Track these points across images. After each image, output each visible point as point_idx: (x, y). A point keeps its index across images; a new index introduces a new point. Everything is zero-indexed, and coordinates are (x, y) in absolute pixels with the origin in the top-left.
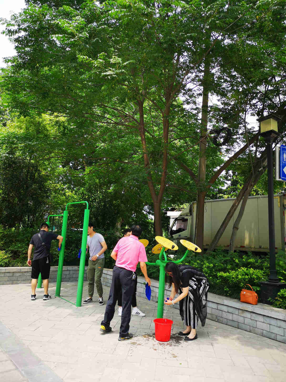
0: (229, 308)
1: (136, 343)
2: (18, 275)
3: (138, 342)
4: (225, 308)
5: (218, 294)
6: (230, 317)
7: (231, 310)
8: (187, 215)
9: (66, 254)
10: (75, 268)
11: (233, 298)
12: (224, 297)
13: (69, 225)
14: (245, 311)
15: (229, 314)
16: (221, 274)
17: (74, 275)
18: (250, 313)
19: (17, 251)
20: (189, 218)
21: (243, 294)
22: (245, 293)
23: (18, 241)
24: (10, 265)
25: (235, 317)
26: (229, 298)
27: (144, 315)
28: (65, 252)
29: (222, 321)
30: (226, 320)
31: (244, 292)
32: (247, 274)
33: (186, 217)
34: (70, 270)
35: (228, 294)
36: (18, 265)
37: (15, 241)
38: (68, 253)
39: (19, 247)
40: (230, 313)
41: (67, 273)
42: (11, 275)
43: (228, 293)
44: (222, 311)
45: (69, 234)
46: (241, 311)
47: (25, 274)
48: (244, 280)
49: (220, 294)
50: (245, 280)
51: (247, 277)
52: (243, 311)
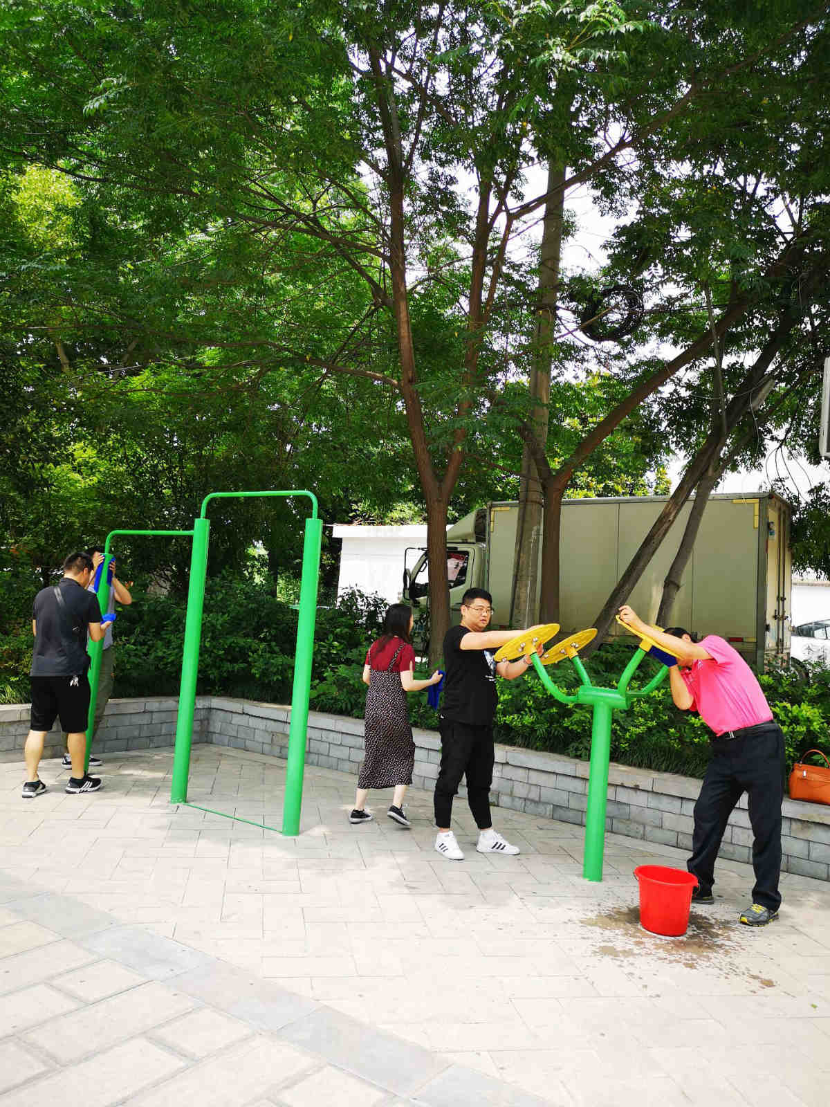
1: (613, 949)
8: (465, 542)
10: (168, 703)
14: (813, 825)
17: (164, 726)
20: (473, 549)
21: (800, 779)
27: (515, 850)
29: (733, 854)
31: (801, 772)
33: (461, 547)
34: (152, 712)
41: (145, 719)
46: (799, 825)
50: (792, 738)
51: (798, 728)
52: (805, 825)
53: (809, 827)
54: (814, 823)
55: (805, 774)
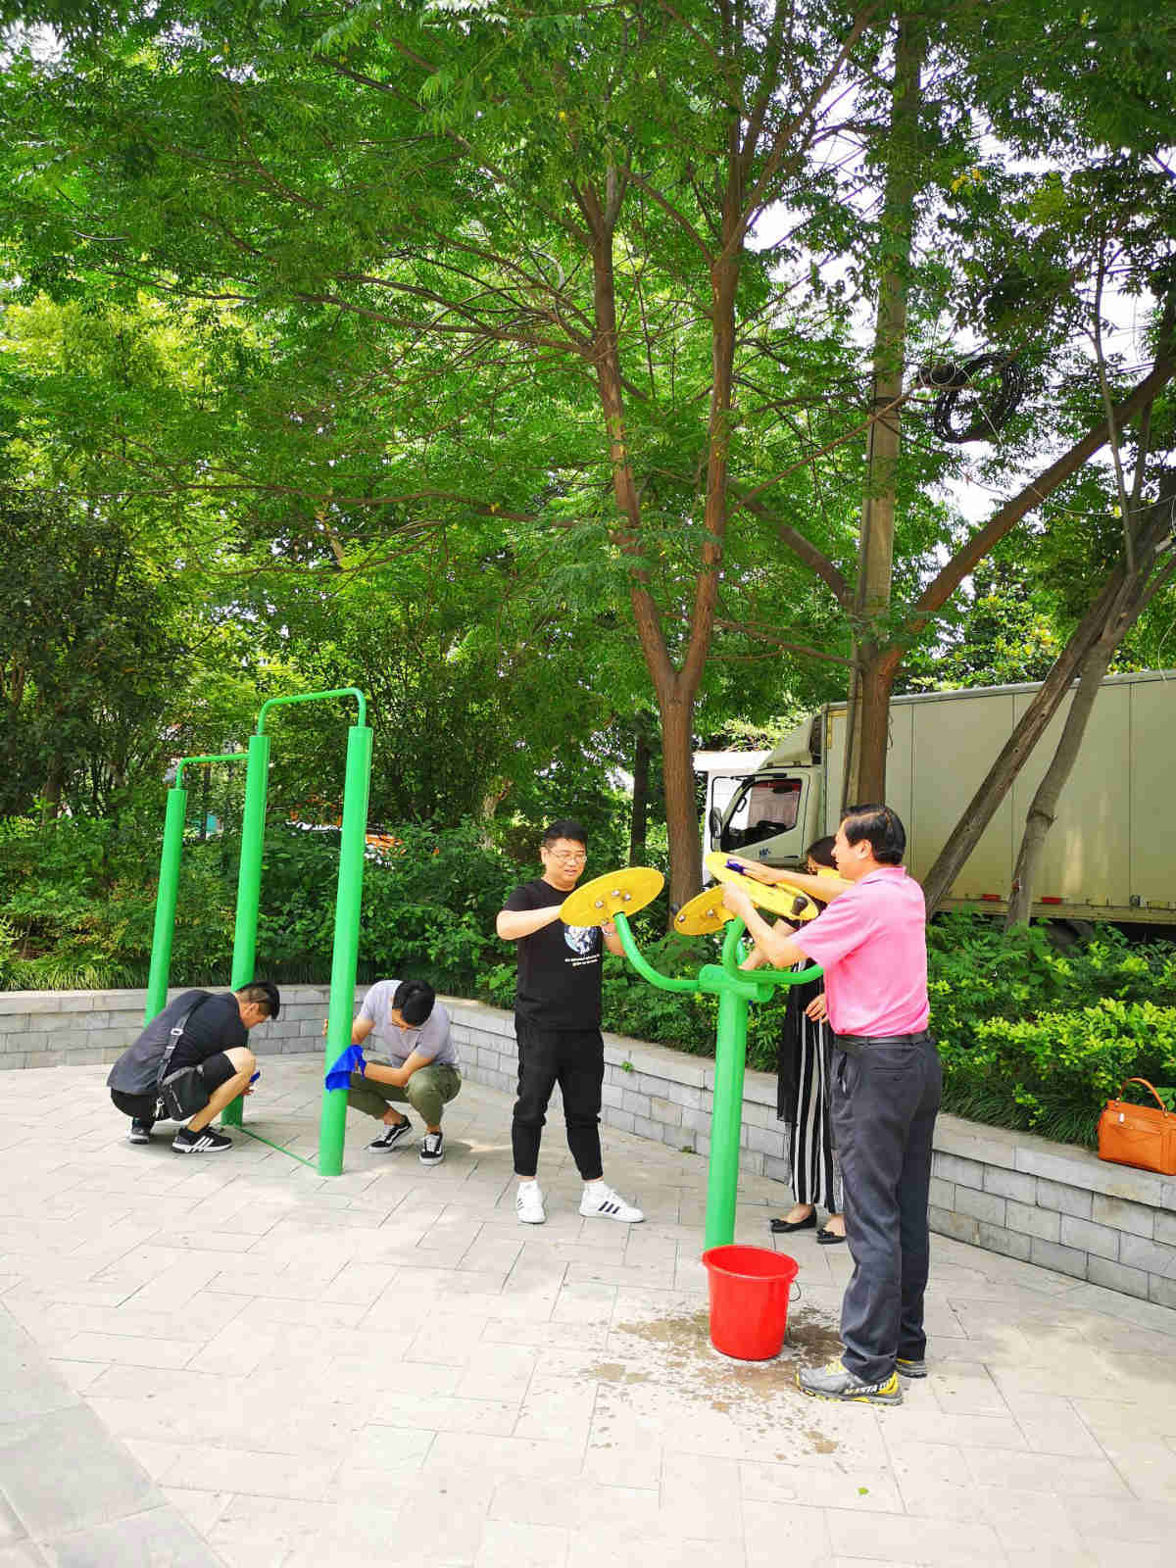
0: (1043, 1187)
1: (623, 1369)
2: (49, 1024)
3: (632, 1367)
4: (1021, 1188)
5: (984, 1121)
6: (1047, 1227)
7: (1049, 1196)
8: (797, 765)
9: (264, 934)
11: (1060, 1141)
12: (1015, 1137)
13: (277, 806)
14: (1125, 1205)
15: (1038, 1211)
16: (994, 1029)
18: (1148, 1211)
19: (44, 919)
20: (807, 776)
21: (1113, 1127)
22: (1122, 1118)
23: (44, 874)
24: (13, 983)
25: (1072, 1231)
26: (1038, 1140)
27: (636, 1214)
28: (260, 926)
29: (1007, 1245)
30: (1024, 1240)
31: (1118, 1115)
32: (1126, 1031)
33: (792, 774)
35: (1032, 1122)
36: (50, 981)
37: (35, 872)
38: (274, 931)
39: (49, 903)
40: (1044, 1208)
42: (18, 1024)
43: (1033, 1117)
44: (1007, 1199)
45: (277, 845)
46: (1105, 1202)
47: (83, 1021)
48: (1113, 1057)
49: (990, 1120)
50: (1117, 1059)
51: (1128, 1043)
52: (1115, 1203)
53: (1120, 1208)
54: (1126, 1200)
55: (1122, 1119)
